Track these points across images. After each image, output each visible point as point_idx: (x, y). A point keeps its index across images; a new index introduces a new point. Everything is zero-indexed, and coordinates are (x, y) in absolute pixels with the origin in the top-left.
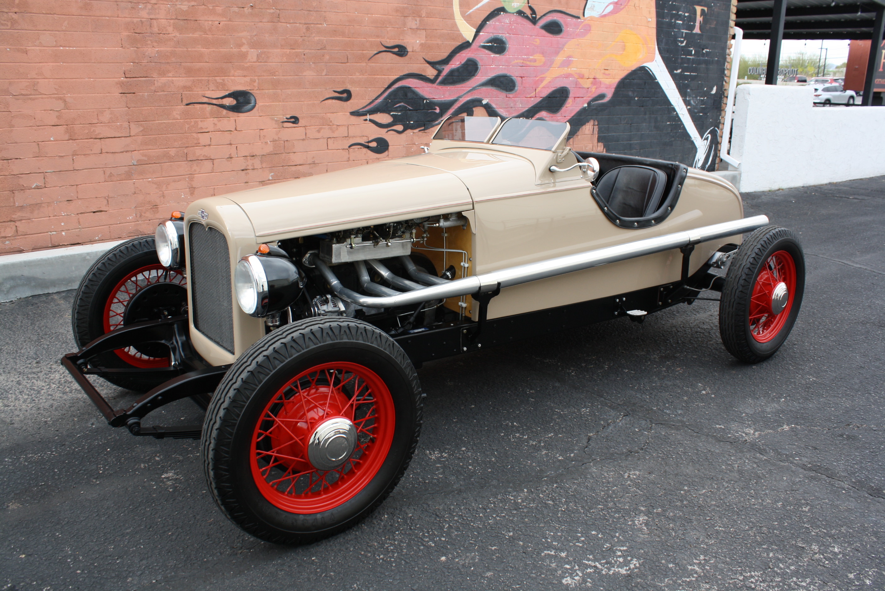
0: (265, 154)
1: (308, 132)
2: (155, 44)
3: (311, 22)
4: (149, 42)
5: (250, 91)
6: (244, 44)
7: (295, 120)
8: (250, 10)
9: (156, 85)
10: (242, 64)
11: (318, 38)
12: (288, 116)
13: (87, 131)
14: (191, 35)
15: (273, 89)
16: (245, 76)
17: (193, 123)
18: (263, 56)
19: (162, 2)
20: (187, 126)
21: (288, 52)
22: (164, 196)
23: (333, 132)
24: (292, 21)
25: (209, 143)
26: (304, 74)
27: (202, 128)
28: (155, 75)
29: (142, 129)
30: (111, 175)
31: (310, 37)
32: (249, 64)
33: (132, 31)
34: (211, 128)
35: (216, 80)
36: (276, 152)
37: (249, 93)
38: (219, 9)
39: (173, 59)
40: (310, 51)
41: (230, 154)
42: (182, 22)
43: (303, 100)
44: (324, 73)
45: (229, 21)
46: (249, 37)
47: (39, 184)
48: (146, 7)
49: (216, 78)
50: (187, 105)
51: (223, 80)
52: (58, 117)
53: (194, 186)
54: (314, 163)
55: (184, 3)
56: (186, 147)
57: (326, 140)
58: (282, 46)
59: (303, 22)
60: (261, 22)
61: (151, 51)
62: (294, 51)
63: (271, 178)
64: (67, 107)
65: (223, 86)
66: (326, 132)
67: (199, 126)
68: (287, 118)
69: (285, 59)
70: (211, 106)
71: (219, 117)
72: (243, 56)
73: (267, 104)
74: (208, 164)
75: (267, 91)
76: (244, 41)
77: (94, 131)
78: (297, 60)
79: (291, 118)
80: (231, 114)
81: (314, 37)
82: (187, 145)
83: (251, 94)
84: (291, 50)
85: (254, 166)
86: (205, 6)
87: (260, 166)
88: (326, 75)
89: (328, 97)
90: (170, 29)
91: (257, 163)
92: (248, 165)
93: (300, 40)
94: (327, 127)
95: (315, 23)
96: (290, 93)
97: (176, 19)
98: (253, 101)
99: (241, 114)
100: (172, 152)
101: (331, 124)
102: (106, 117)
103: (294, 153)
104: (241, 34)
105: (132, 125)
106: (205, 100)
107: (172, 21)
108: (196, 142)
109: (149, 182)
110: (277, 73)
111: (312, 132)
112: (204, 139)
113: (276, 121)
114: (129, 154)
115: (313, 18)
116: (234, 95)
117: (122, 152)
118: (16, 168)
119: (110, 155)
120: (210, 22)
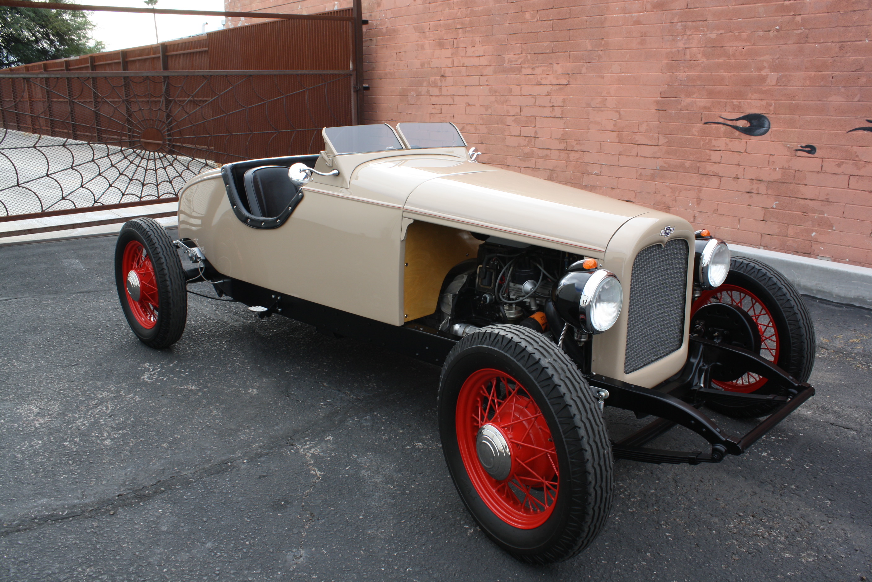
0: (772, 180)
1: (824, 164)
2: (686, 69)
3: (847, 40)
4: (682, 68)
5: (765, 115)
6: (765, 67)
7: (811, 149)
8: (775, 33)
9: (682, 104)
10: (761, 87)
11: (853, 58)
12: (804, 145)
13: (630, 138)
14: (716, 60)
15: (790, 115)
16: (761, 100)
17: (707, 141)
18: (784, 79)
19: (695, 33)
20: (702, 143)
21: (813, 75)
22: (675, 200)
23: (859, 169)
24: (822, 41)
25: (719, 161)
26: (829, 100)
27: (714, 146)
28: (682, 96)
29: (667, 140)
30: (641, 175)
31: (843, 56)
32: (767, 87)
33: (671, 59)
34: (722, 148)
35: (732, 102)
36: (783, 181)
37: (763, 116)
38: (744, 35)
39: (699, 83)
40: (841, 73)
41: (737, 175)
42: (710, 50)
43: (824, 128)
44: (857, 99)
45: (752, 45)
46: (771, 60)
47: (597, 172)
48: (683, 38)
49: (734, 100)
50: (705, 123)
51: (740, 103)
52: (615, 125)
53: (701, 198)
54: (827, 201)
55: (714, 32)
56: (700, 161)
57: (847, 177)
58: (806, 68)
59: (837, 40)
60: (785, 44)
61: (682, 75)
62: (820, 73)
63: (775, 207)
64: (620, 118)
65: (738, 108)
66: (849, 168)
67: (713, 144)
68: (801, 147)
69: (808, 83)
70: (725, 127)
71: (732, 138)
72: (763, 79)
73: (782, 129)
74: (716, 180)
75: (783, 116)
76: (765, 64)
77: (634, 138)
78: (822, 83)
79: (807, 146)
80: (743, 135)
81: (849, 56)
82: (700, 160)
83: (765, 118)
84: (818, 73)
85: (758, 190)
86: (732, 32)
87: (765, 192)
88: (859, 101)
89: (857, 127)
90: (699, 56)
91: (762, 188)
92: (752, 189)
93: (830, 60)
94: (851, 162)
95: (853, 40)
96: (809, 120)
97: (705, 47)
98: (766, 125)
99: (752, 137)
100: (688, 164)
101: (857, 159)
102: (643, 128)
103: (806, 185)
104: (762, 58)
105: (660, 136)
106: (721, 120)
107: (702, 49)
108: (708, 158)
109: (667, 186)
110: (797, 97)
111: (830, 166)
112: (715, 156)
113: (789, 148)
114: (655, 160)
115: (851, 34)
116: (748, 118)
117: (650, 158)
118: (587, 158)
119: (642, 158)
120: (735, 48)
